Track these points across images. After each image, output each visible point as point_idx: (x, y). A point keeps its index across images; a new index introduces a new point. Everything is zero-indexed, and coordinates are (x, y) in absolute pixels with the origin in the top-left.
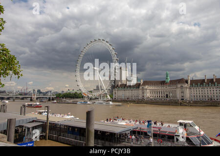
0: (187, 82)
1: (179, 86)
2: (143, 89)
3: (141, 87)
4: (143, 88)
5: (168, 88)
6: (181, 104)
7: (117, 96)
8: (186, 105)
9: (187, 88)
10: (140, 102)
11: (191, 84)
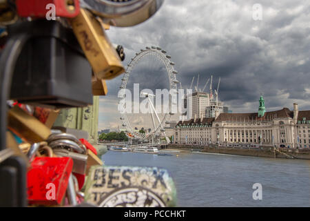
0: (292, 115)
1: (277, 122)
2: (217, 127)
3: (214, 124)
4: (217, 125)
5: (261, 125)
6: (277, 155)
7: (179, 140)
8: (286, 158)
9: (291, 125)
10: (211, 149)
11: (300, 119)
